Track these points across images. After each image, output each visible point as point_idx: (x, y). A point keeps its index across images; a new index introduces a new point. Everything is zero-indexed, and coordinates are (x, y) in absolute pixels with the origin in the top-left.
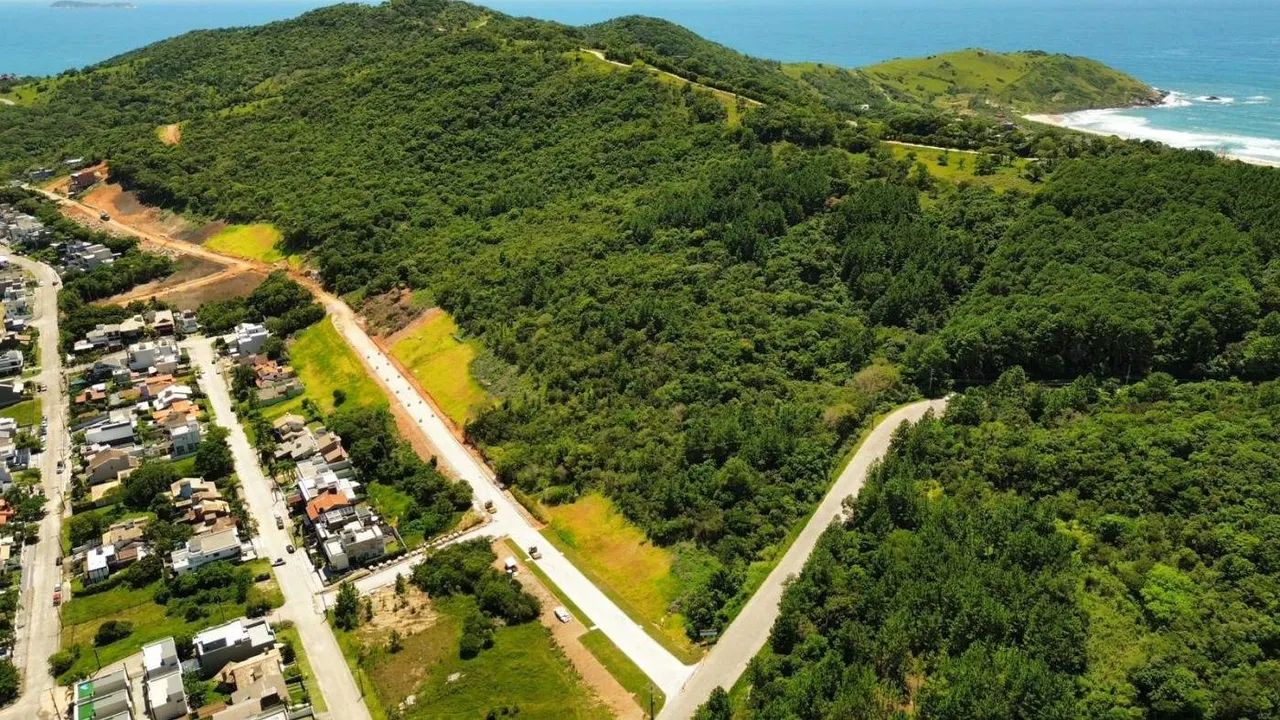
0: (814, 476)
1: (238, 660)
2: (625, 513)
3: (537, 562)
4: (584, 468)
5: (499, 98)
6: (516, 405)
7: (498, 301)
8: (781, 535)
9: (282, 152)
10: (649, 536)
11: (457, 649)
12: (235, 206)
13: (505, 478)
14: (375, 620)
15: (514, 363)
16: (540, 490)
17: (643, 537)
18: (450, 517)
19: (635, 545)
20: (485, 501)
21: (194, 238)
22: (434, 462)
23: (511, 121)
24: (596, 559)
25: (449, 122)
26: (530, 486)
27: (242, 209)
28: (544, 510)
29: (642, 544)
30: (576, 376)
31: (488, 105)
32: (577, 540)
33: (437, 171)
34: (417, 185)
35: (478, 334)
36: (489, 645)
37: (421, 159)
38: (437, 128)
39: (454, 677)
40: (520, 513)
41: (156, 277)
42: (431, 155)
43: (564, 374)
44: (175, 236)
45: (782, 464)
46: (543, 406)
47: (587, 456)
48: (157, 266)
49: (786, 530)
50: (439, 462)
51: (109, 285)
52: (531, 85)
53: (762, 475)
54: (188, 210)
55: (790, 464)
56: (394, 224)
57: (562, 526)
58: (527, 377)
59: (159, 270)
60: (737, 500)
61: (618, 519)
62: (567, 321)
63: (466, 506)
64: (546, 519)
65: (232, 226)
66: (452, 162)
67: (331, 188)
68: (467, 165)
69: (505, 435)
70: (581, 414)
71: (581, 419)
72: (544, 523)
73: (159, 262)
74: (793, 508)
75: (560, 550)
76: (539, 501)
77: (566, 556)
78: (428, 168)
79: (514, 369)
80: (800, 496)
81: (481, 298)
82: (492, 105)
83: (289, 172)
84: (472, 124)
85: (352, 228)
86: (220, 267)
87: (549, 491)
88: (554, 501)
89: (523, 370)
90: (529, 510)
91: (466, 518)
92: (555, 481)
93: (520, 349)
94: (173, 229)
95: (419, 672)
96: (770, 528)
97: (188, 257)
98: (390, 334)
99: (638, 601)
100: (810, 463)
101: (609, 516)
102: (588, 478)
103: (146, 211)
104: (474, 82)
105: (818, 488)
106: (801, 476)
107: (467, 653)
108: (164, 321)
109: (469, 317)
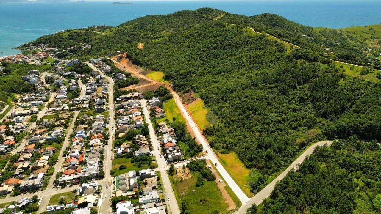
0: (291, 157)
1: (148, 178)
2: (240, 159)
3: (216, 167)
4: (231, 146)
5: (223, 42)
6: (216, 127)
7: (215, 99)
8: (279, 170)
9: (166, 53)
10: (245, 165)
11: (195, 184)
12: (154, 67)
13: (211, 145)
14: (178, 174)
15: (217, 116)
16: (219, 149)
17: (243, 165)
18: (197, 153)
19: (241, 167)
20: (206, 150)
21: (144, 74)
22: (195, 138)
23: (225, 48)
24: (231, 169)
25: (209, 47)
26: (217, 148)
27: (156, 67)
28: (220, 154)
29: (243, 167)
30: (232, 121)
31: (220, 43)
32: (227, 163)
33: (204, 61)
34: (199, 64)
35: (209, 107)
36: (202, 184)
37: (201, 57)
38: (205, 49)
39: (194, 190)
40: (214, 155)
41: (135, 84)
42: (203, 56)
43: (229, 120)
44: (140, 73)
45: (282, 152)
46: (223, 128)
47: (232, 143)
48: (135, 81)
49: (280, 169)
50: (196, 139)
51: (125, 85)
52: (232, 38)
53: (277, 154)
54: (143, 66)
55: (285, 153)
56: (192, 74)
57: (224, 159)
58: (220, 120)
59: (135, 82)
60: (269, 160)
61: (238, 160)
62: (232, 106)
63: (201, 151)
64: (220, 157)
65: (153, 72)
66: (209, 58)
67: (177, 64)
68: (212, 59)
69: (212, 134)
70: (232, 131)
71: (232, 133)
72: (219, 158)
73: (136, 80)
74: (283, 164)
75: (222, 165)
76: (219, 152)
77: (224, 167)
78: (202, 60)
79: (217, 117)
80: (286, 161)
81: (211, 98)
82: (221, 43)
83: (167, 58)
84: (215, 48)
85: (181, 75)
86: (149, 82)
87: (222, 150)
88: (222, 153)
89: (219, 118)
90: (216, 154)
91: (201, 154)
92: (223, 148)
93: (219, 112)
94: (139, 71)
95: (186, 188)
96: (276, 168)
97: (142, 79)
98: (188, 104)
99: (239, 181)
100: (290, 153)
101: (236, 159)
102: (232, 148)
103: (134, 66)
104: (217, 36)
105: (291, 160)
106: (287, 156)
107: (197, 186)
108: (136, 95)
109: (207, 102)
